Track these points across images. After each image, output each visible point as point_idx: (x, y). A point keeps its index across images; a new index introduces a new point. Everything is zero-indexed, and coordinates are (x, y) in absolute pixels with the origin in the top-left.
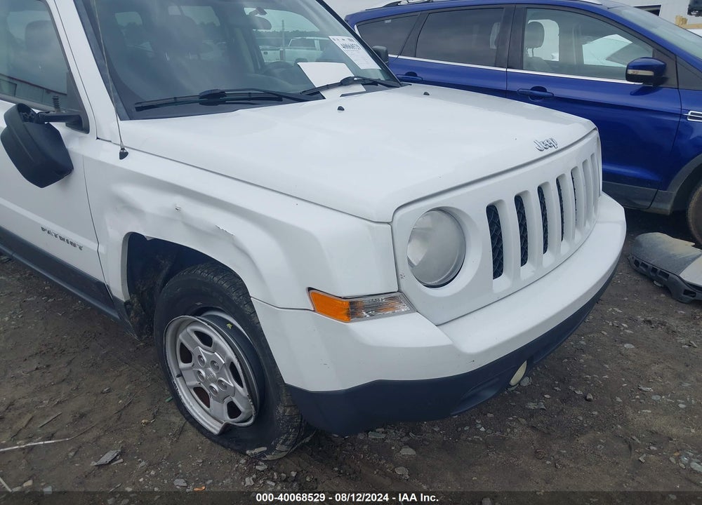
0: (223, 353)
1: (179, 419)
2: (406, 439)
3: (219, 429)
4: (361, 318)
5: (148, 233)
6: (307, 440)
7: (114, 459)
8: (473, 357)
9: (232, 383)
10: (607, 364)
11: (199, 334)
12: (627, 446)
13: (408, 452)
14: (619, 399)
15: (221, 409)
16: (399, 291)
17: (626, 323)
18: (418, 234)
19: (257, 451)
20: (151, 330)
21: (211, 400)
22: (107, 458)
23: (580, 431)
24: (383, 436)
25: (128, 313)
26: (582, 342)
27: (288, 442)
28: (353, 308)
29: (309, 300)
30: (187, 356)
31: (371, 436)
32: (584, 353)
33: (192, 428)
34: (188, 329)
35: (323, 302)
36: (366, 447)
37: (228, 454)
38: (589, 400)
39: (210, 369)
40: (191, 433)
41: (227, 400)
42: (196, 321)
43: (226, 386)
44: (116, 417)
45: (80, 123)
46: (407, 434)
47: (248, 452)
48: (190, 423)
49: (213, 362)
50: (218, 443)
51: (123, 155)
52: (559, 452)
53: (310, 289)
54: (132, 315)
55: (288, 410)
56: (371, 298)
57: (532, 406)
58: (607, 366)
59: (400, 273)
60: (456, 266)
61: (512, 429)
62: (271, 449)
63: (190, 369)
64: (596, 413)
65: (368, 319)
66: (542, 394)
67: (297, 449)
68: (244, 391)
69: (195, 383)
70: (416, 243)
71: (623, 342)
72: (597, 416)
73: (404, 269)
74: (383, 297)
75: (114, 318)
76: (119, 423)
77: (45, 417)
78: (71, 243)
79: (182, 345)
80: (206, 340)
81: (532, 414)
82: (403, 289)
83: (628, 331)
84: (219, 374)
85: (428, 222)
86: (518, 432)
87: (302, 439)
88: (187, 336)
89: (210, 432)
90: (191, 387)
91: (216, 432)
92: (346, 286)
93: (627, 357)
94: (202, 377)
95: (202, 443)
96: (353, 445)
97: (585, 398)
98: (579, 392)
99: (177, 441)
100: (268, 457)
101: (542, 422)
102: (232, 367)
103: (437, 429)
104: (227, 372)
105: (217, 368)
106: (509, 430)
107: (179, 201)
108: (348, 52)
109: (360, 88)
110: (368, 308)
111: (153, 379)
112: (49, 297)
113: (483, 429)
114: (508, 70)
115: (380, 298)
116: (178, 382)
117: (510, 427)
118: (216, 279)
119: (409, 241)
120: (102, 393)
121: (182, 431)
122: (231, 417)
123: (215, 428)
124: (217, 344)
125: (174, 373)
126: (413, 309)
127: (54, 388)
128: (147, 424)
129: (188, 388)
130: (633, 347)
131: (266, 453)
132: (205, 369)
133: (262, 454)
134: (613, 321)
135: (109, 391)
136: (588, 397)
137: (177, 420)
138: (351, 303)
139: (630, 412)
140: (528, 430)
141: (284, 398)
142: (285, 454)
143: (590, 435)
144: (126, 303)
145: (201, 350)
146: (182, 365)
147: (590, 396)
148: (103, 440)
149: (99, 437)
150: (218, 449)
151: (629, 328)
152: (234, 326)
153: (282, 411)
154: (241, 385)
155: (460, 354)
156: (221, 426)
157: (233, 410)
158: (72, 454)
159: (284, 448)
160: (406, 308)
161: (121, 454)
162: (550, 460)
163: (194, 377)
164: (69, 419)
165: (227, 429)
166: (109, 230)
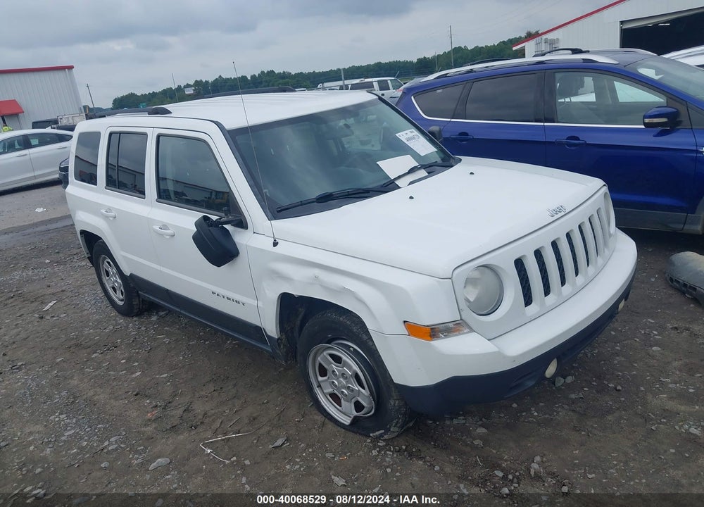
0: (350, 368)
1: (320, 417)
2: (480, 423)
3: (349, 422)
4: (439, 338)
5: (296, 292)
6: (411, 424)
7: (283, 444)
8: (514, 359)
9: (357, 387)
10: (636, 363)
11: (332, 356)
12: (644, 420)
13: (482, 430)
14: (642, 389)
15: (349, 407)
16: (461, 320)
17: (656, 330)
18: (469, 282)
19: (377, 433)
20: (295, 357)
21: (342, 401)
22: (279, 442)
23: (610, 411)
24: (464, 421)
25: (279, 345)
26: (617, 348)
27: (398, 425)
28: (433, 332)
29: (405, 329)
30: (323, 372)
31: (455, 421)
32: (618, 356)
33: (330, 423)
34: (325, 353)
35: (414, 330)
36: (452, 429)
37: (358, 437)
38: (619, 390)
39: (341, 379)
40: (330, 425)
41: (354, 400)
42: (330, 347)
43: (353, 390)
44: (277, 418)
45: (242, 224)
46: (481, 420)
47: (371, 435)
48: (328, 419)
49: (343, 374)
50: (350, 431)
51: (275, 244)
52: (593, 427)
53: (405, 322)
54: (282, 347)
55: (397, 402)
56: (444, 325)
57: (573, 396)
58: (636, 365)
59: (460, 308)
60: (498, 301)
61: (558, 413)
62: (387, 431)
63: (326, 380)
64: (623, 399)
65: (443, 338)
66: (583, 388)
67: (405, 431)
68: (366, 391)
69: (330, 390)
70: (470, 288)
71: (651, 346)
72: (624, 401)
73: (463, 305)
74: (452, 324)
75: (267, 351)
76: (280, 421)
77: (231, 420)
78: (236, 301)
79: (320, 364)
80: (337, 360)
81: (573, 401)
82: (463, 318)
83: (657, 337)
84: (347, 382)
85: (476, 274)
86: (562, 414)
87: (407, 423)
88: (324, 357)
89: (343, 424)
90: (327, 393)
91: (347, 424)
92: (427, 318)
93: (653, 357)
94: (336, 386)
95: (338, 431)
96: (442, 428)
97: (616, 388)
98: (611, 385)
99: (322, 431)
100: (386, 437)
101: (580, 407)
102: (357, 376)
103: (502, 415)
104: (353, 381)
105: (346, 378)
106: (555, 413)
107: (317, 272)
108: (411, 144)
109: (423, 173)
110: (441, 331)
111: (296, 393)
112: (205, 341)
113: (536, 414)
114: (545, 124)
115: (450, 325)
116: (317, 391)
117: (556, 411)
118: (341, 319)
119: (465, 287)
120: (263, 403)
121: (323, 424)
122: (357, 412)
123: (346, 421)
124: (345, 362)
125: (315, 385)
126: (472, 330)
127: (230, 402)
128: (299, 421)
129: (325, 395)
130: (659, 349)
131: (385, 433)
132: (337, 380)
133: (381, 435)
134: (645, 329)
135: (267, 402)
136: (618, 388)
137: (319, 418)
138: (432, 329)
139: (650, 397)
140: (570, 413)
141: (393, 394)
142: (396, 434)
143: (617, 414)
144: (278, 339)
145: (334, 366)
146: (320, 379)
147: (619, 387)
148: (273, 433)
149: (269, 431)
150: (350, 434)
151: (659, 335)
152: (354, 349)
153: (393, 403)
154: (364, 388)
155: (505, 357)
156: (351, 419)
157: (359, 407)
158: (255, 441)
159: (396, 429)
160: (467, 330)
161: (287, 440)
162: (585, 431)
163: (330, 387)
164: (247, 421)
165: (355, 421)
166: (267, 291)
